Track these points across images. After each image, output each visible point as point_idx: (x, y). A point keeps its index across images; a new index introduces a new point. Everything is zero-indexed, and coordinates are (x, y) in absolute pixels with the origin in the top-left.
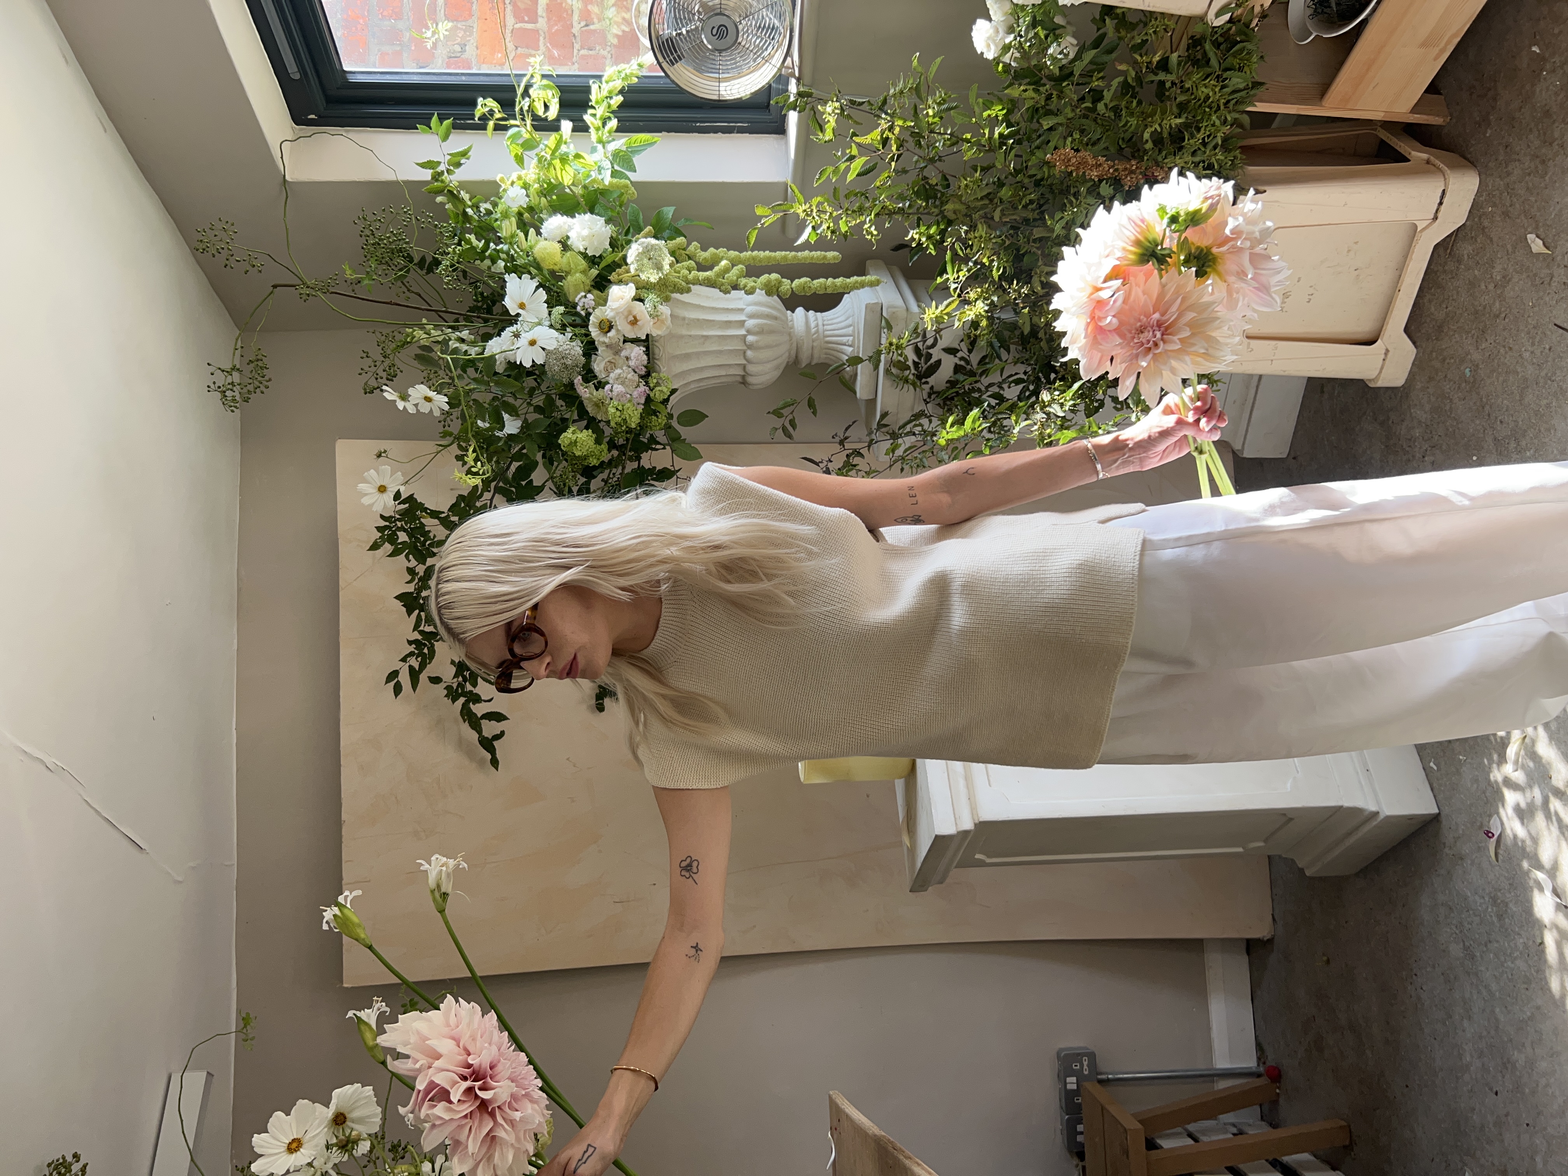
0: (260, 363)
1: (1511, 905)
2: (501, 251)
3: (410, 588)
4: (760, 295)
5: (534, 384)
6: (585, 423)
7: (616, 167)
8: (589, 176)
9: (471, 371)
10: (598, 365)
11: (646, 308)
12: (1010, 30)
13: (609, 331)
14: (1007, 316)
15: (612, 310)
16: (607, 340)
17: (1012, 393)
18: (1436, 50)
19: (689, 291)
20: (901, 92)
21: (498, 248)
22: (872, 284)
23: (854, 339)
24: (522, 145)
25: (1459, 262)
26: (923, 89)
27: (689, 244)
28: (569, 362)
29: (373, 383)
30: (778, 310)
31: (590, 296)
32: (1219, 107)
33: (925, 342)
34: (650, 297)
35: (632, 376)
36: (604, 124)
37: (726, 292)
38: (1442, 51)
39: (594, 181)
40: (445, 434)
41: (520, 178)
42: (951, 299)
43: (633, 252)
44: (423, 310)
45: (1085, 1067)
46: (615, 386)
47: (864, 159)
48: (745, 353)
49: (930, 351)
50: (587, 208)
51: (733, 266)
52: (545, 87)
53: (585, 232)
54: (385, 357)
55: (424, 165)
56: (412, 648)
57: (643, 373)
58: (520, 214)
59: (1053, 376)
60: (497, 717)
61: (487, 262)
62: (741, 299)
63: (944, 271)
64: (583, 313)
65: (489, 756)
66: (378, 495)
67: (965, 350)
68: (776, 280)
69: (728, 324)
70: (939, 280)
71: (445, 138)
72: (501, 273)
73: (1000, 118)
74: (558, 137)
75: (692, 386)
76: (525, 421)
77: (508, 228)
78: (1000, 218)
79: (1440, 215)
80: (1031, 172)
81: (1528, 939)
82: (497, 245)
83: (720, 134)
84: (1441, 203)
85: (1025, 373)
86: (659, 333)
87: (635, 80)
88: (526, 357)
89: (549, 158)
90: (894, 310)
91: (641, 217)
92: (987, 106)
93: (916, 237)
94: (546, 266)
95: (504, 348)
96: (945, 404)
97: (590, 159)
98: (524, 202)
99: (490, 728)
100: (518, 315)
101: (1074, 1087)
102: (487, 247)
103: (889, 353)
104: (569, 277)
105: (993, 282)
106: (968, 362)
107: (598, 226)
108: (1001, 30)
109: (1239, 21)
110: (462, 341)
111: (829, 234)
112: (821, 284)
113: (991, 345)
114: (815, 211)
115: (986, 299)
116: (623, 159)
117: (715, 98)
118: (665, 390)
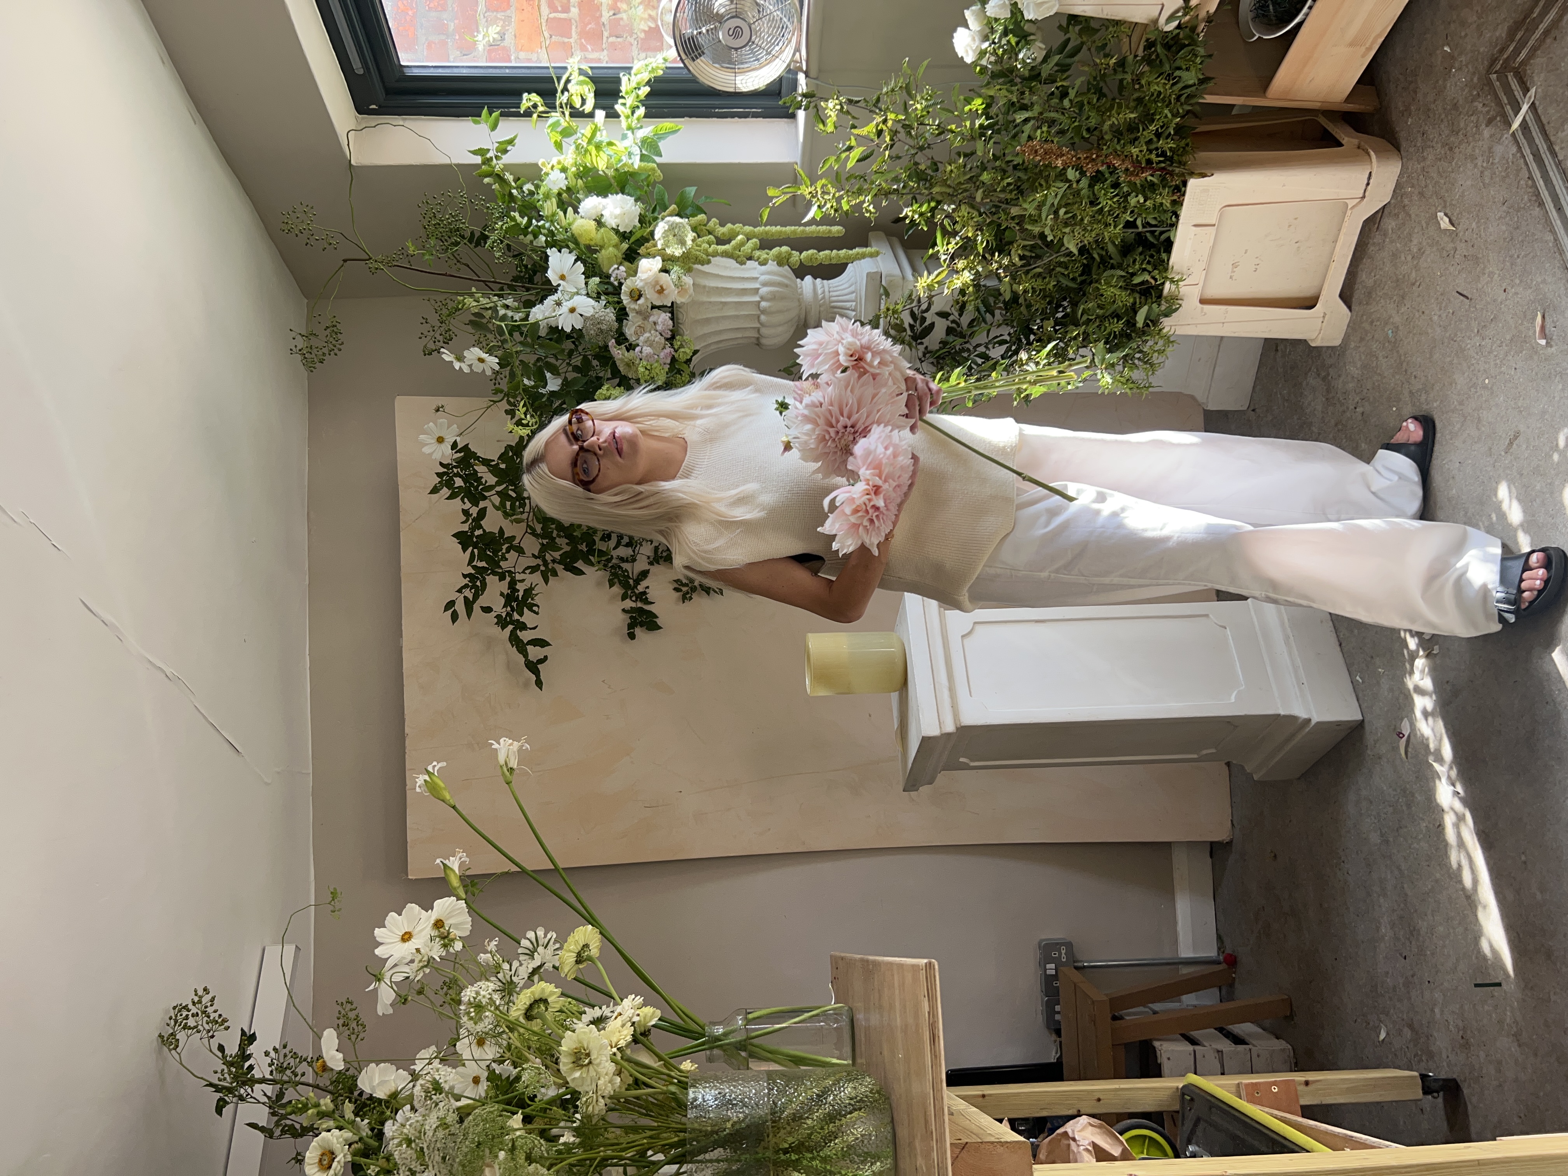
0: (335, 329)
1: (1417, 795)
2: (543, 227)
3: (466, 527)
4: (772, 266)
5: (573, 347)
6: (617, 380)
7: (644, 152)
8: (620, 161)
9: (516, 335)
10: (629, 329)
11: (672, 279)
12: (986, 38)
13: (639, 299)
14: (991, 283)
15: (641, 280)
16: (637, 307)
17: (996, 352)
18: (1363, 49)
19: (709, 262)
20: (893, 90)
21: (539, 224)
22: (872, 255)
23: (856, 305)
24: (561, 133)
25: (1385, 235)
26: (913, 86)
27: (709, 220)
28: (604, 327)
29: (431, 346)
30: (789, 278)
31: (622, 268)
32: (1170, 102)
33: (920, 306)
34: (675, 269)
35: (659, 339)
36: (633, 113)
37: (742, 263)
38: (1369, 49)
39: (625, 165)
40: (497, 391)
41: (559, 163)
42: (941, 269)
43: (660, 229)
44: (475, 280)
45: (1063, 955)
46: (644, 348)
47: (861, 149)
48: (759, 317)
49: (925, 315)
50: (618, 189)
51: (748, 240)
52: (581, 83)
53: (618, 211)
54: (441, 323)
55: (475, 153)
56: (466, 581)
57: (669, 336)
58: (559, 194)
59: (1032, 337)
60: (541, 643)
61: (530, 237)
62: (755, 268)
63: (935, 244)
64: (616, 283)
65: (534, 678)
66: (436, 445)
67: (956, 314)
68: (786, 252)
69: (744, 292)
70: (931, 251)
71: (494, 127)
72: (543, 247)
73: (980, 112)
74: (593, 127)
75: (712, 347)
76: (565, 379)
77: (549, 207)
78: (982, 199)
79: (1367, 194)
80: (1008, 158)
81: (1429, 823)
82: (538, 221)
83: (736, 119)
84: (1368, 184)
85: (1009, 334)
86: (683, 300)
87: (660, 73)
88: (567, 323)
89: (585, 146)
90: (891, 278)
91: (667, 196)
92: (968, 101)
93: (910, 214)
94: (583, 241)
95: (547, 314)
96: (938, 363)
97: (621, 146)
98: (563, 185)
99: (534, 653)
100: (559, 285)
101: (1053, 972)
102: (529, 223)
103: (886, 317)
104: (603, 251)
105: (978, 254)
106: (958, 325)
107: (629, 205)
108: (977, 39)
109: (1186, 27)
110: (507, 307)
111: (833, 212)
112: (826, 255)
113: (978, 309)
114: (819, 193)
115: (971, 269)
116: (650, 146)
117: (732, 90)
118: (688, 351)
